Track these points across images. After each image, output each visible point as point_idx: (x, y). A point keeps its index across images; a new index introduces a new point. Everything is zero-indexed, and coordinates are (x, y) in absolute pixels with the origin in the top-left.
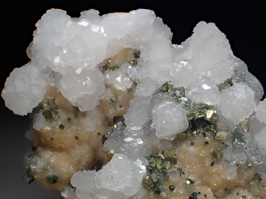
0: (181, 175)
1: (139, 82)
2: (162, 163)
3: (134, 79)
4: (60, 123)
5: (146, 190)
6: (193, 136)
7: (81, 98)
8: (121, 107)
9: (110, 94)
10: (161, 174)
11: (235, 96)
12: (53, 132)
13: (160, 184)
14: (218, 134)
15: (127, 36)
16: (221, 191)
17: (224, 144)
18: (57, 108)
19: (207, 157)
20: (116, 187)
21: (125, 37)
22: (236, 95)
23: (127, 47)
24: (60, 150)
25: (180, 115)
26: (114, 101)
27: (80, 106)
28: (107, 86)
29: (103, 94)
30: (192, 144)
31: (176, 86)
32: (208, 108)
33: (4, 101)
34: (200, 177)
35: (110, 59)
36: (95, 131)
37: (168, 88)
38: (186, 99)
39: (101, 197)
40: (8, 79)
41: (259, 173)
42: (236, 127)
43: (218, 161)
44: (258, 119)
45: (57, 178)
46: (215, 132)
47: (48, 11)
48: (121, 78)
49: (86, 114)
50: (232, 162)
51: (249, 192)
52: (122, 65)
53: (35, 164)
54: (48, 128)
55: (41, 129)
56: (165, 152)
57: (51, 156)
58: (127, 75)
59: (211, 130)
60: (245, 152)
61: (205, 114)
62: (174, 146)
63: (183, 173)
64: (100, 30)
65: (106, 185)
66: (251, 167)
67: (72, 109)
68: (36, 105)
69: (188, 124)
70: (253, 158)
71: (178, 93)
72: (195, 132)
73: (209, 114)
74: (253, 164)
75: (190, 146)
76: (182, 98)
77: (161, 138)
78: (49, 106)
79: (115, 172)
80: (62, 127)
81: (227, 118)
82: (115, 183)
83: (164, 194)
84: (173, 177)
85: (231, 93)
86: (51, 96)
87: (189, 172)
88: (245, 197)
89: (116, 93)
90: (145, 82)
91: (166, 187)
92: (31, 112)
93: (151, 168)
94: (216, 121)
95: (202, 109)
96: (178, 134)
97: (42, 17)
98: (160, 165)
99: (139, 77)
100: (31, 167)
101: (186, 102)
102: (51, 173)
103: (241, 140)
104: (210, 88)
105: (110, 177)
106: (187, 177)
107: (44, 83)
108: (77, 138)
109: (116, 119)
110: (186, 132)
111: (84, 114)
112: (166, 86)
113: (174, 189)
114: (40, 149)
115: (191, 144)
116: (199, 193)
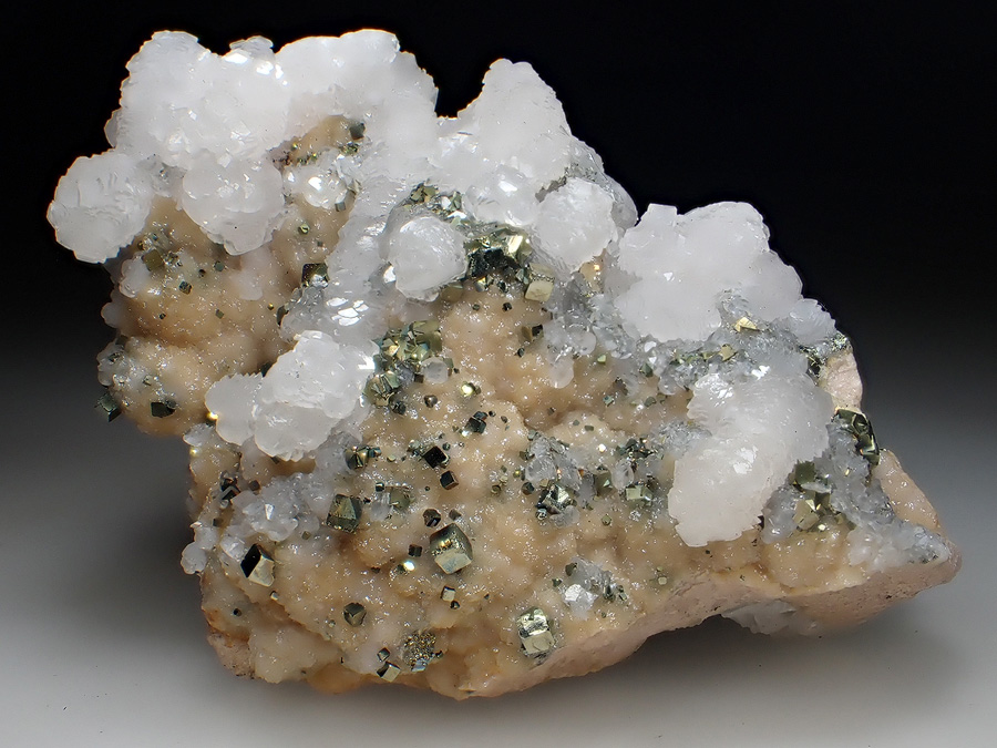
0: (450, 374)
1: (360, 189)
2: (409, 347)
3: (349, 182)
4: (181, 278)
5: (374, 406)
6: (478, 289)
7: (229, 223)
8: (320, 244)
9: (295, 217)
10: (406, 372)
11: (569, 205)
12: (167, 301)
13: (404, 393)
14: (532, 288)
15: (334, 89)
16: (540, 414)
17: (546, 311)
18: (176, 247)
19: (510, 337)
20: (306, 398)
21: (330, 89)
22: (572, 201)
23: (335, 112)
24: (181, 341)
25: (448, 242)
26: (305, 231)
27: (228, 242)
28: (289, 200)
29: (280, 216)
30: (476, 308)
31: (441, 190)
32: (510, 232)
33: (53, 230)
34: (494, 382)
35: (295, 140)
36: (260, 301)
37: (424, 194)
38: (463, 216)
40: (63, 179)
41: (623, 377)
42: (573, 278)
43: (533, 347)
44: (623, 268)
45: (174, 403)
46: (526, 282)
47: (156, 35)
48: (320, 181)
49: (241, 263)
50: (563, 349)
51: (601, 419)
52: (324, 153)
53: (125, 372)
54: (154, 292)
55: (137, 294)
56: (415, 326)
57: (160, 355)
58: (334, 174)
59: (517, 280)
60: (591, 331)
61: (505, 244)
62: (436, 315)
63: (456, 371)
64: (273, 71)
65: (284, 393)
66: (603, 363)
67: (210, 252)
68: (126, 241)
69: (467, 263)
70: (610, 345)
71: (446, 203)
72: (482, 282)
73: (513, 245)
74: (609, 357)
75: (472, 313)
76: (456, 213)
77: (408, 297)
78: (157, 243)
79: (305, 364)
80: (185, 288)
81: (552, 255)
82: (304, 389)
83: (413, 414)
84: (432, 377)
85: (562, 198)
86: (161, 221)
87: (468, 370)
88: (592, 428)
89: (310, 214)
90: (375, 186)
91: (418, 397)
92: (115, 255)
93: (384, 360)
94: (528, 260)
95: (499, 233)
96: (446, 286)
97: (142, 48)
98: (405, 352)
99: (361, 177)
100: (116, 381)
101: (463, 221)
102: (159, 395)
103: (585, 306)
104: (515, 189)
105: (294, 375)
106: (464, 379)
107: (144, 191)
108: (219, 314)
109: (309, 270)
110: (462, 281)
111: (237, 263)
112: (420, 190)
113: (435, 401)
114: (135, 341)
115: (474, 309)
116: (491, 413)
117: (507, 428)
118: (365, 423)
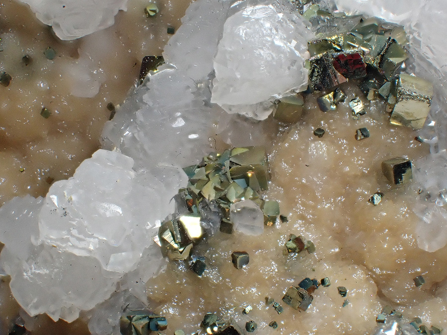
2: (221, 183)
6: (323, 107)
8: (171, 32)
14: (400, 108)
17: (420, 141)
19: (363, 175)
20: (77, 243)
26: (152, 14)
27: (56, 25)
30: (320, 133)
34: (339, 236)
39: (31, 269)
59: (380, 96)
63: (283, 219)
65: (49, 235)
72: (327, 98)
75: (313, 141)
79: (74, 198)
81: (435, 64)
84: (246, 226)
91: (223, 253)
93: (189, 197)
95: (363, 30)
96: (278, 101)
98: (215, 188)
105: (60, 212)
110: (304, 94)
115: (315, 134)
116: (323, 282)
117: (345, 304)
118: (152, 281)
